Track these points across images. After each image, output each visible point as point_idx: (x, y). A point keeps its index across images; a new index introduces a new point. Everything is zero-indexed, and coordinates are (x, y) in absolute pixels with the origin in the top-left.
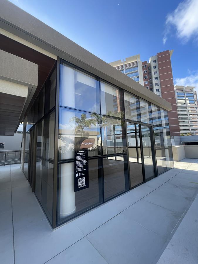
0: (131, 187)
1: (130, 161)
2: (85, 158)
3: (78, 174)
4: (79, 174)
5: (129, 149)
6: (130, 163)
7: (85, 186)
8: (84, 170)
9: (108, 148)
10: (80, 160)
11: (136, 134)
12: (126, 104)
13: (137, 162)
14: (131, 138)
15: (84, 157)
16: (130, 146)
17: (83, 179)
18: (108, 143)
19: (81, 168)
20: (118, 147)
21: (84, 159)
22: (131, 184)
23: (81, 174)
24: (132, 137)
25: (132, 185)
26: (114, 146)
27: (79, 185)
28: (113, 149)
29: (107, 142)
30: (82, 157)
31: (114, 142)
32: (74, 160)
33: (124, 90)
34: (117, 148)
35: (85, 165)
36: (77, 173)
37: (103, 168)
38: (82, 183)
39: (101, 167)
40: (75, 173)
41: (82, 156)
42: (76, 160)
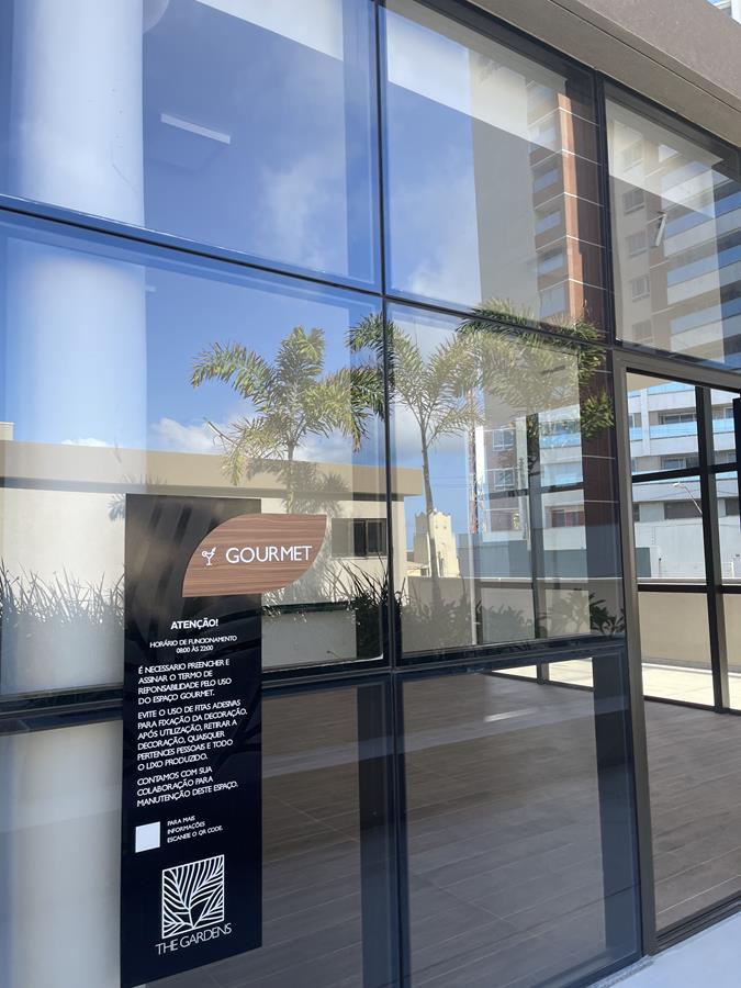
0: (662, 923)
1: (647, 692)
2: (224, 681)
3: (157, 825)
4: (164, 829)
5: (644, 598)
6: (647, 704)
7: (227, 930)
8: (220, 787)
9: (485, 592)
10: (180, 703)
11: (707, 488)
12: (625, 226)
13: (711, 702)
14: (667, 517)
15: (219, 673)
16: (656, 576)
17: (202, 873)
18: (484, 554)
19: (186, 773)
20: (557, 586)
21: (221, 694)
22: (659, 901)
23: (189, 828)
24: (674, 509)
25: (669, 908)
26: (529, 579)
27: (170, 925)
28: (523, 603)
29: (476, 548)
30: (198, 678)
31: (529, 548)
32: (117, 702)
33: (608, 87)
34: (549, 593)
35: (229, 743)
36: (146, 816)
37: (402, 757)
38: (196, 912)
39: (382, 748)
40: (132, 816)
41: (200, 665)
42: (142, 701)
